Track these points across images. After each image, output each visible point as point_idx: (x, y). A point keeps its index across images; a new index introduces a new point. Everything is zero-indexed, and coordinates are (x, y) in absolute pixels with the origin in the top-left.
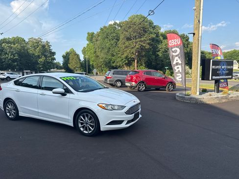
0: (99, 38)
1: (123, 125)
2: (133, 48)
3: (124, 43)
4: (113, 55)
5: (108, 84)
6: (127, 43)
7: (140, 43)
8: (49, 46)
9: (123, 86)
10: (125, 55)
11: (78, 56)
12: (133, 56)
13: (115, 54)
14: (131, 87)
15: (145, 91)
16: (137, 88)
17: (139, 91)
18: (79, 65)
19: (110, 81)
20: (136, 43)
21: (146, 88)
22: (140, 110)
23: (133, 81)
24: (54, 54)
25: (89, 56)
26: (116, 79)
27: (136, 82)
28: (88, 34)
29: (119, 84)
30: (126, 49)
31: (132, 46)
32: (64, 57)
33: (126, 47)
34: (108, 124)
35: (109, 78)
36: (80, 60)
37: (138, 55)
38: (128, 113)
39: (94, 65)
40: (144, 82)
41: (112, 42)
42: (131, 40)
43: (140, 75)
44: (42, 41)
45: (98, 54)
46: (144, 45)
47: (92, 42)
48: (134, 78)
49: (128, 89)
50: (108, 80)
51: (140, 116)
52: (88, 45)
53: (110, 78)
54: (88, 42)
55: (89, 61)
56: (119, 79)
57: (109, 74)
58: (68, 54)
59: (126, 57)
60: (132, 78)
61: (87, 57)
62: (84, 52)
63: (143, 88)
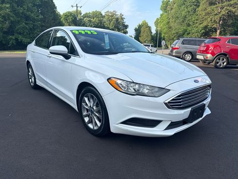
0: (175, 6)
1: (159, 131)
2: (216, 14)
3: (205, 9)
4: (189, 25)
5: (173, 56)
6: (209, 9)
7: (228, 8)
8: (122, 19)
9: (194, 60)
10: (205, 24)
11: (150, 28)
12: (215, 26)
13: (191, 23)
14: (204, 61)
15: (225, 67)
16: (213, 63)
17: (216, 67)
18: (149, 38)
19: (176, 52)
20: (222, 8)
21: (228, 63)
22: (209, 100)
23: (208, 53)
24: (126, 27)
25: (161, 28)
26: (186, 50)
27: (213, 54)
28: (162, 2)
29: (189, 57)
30: (206, 17)
31: (216, 12)
32: (136, 30)
33: (208, 14)
34: (124, 123)
35: (175, 49)
36: (151, 33)
37: (222, 24)
38: (172, 105)
39: (166, 37)
40: (225, 55)
41: (190, 9)
42: (215, 4)
43: (221, 43)
44: (117, 13)
45: (172, 24)
46: (234, 10)
47: (166, 12)
48: (211, 48)
49: (201, 64)
50: (174, 51)
51: (207, 112)
52: (161, 15)
53: (177, 48)
54: (161, 12)
55: (160, 34)
56: (189, 50)
57: (176, 44)
58: (140, 27)
59: (206, 27)
60: (208, 47)
61: (159, 29)
62: (157, 23)
63: (223, 63)
